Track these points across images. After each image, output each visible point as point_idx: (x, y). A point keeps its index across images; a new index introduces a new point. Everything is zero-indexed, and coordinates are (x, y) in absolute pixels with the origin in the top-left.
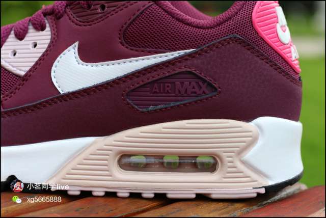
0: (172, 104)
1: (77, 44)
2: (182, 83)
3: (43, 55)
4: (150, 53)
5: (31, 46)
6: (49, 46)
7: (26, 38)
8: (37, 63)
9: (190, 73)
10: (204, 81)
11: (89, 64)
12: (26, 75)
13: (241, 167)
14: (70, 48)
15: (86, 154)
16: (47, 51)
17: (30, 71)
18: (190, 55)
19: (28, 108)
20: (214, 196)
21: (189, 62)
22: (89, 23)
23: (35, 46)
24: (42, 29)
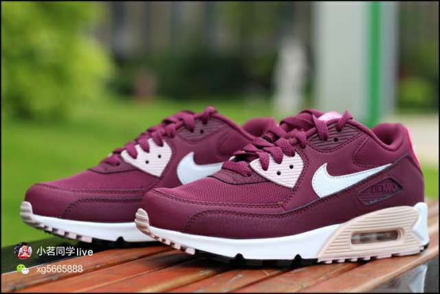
0: (382, 199)
1: (326, 164)
2: (386, 185)
4: (369, 168)
5: (289, 168)
6: (304, 167)
7: (282, 162)
8: (299, 179)
9: (390, 179)
10: (396, 183)
11: (336, 177)
12: (295, 187)
13: (413, 235)
14: (321, 167)
15: (336, 235)
16: (303, 170)
17: (296, 184)
18: (389, 168)
19: (302, 209)
20: (401, 255)
21: (389, 173)
22: (330, 150)
23: (291, 167)
24: (293, 155)
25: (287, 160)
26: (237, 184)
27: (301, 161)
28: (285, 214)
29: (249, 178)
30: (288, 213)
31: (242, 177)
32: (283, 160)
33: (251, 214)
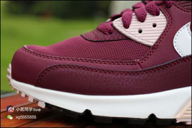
3: (164, 32)
5: (152, 26)
6: (167, 26)
7: (146, 21)
8: (160, 37)
12: (154, 45)
14: (184, 26)
16: (166, 29)
17: (157, 42)
23: (154, 26)
24: (158, 14)
25: (150, 19)
26: (97, 42)
27: (165, 20)
28: (140, 71)
29: (110, 35)
30: (144, 71)
31: (103, 35)
32: (147, 18)
33: (103, 70)
